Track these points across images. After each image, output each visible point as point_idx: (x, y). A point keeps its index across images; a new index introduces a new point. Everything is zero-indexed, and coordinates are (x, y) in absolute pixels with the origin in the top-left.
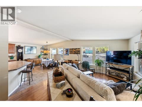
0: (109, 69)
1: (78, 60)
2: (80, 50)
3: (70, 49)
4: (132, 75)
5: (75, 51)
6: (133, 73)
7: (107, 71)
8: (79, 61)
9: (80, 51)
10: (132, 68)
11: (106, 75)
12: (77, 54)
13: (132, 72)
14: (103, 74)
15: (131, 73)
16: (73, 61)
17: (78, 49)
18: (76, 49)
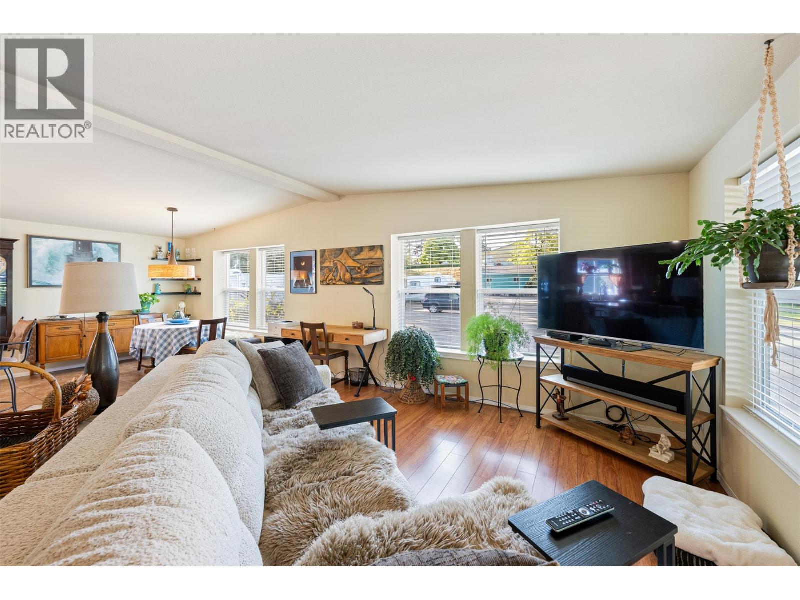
0: (558, 379)
1: (369, 323)
2: (382, 260)
3: (323, 252)
4: (713, 423)
5: (351, 263)
6: (719, 406)
7: (544, 396)
8: (373, 328)
9: (382, 266)
10: (713, 370)
11: (539, 426)
12: (365, 282)
13: (712, 404)
14: (521, 413)
15: (705, 408)
16: (328, 331)
17: (372, 248)
18: (361, 249)
